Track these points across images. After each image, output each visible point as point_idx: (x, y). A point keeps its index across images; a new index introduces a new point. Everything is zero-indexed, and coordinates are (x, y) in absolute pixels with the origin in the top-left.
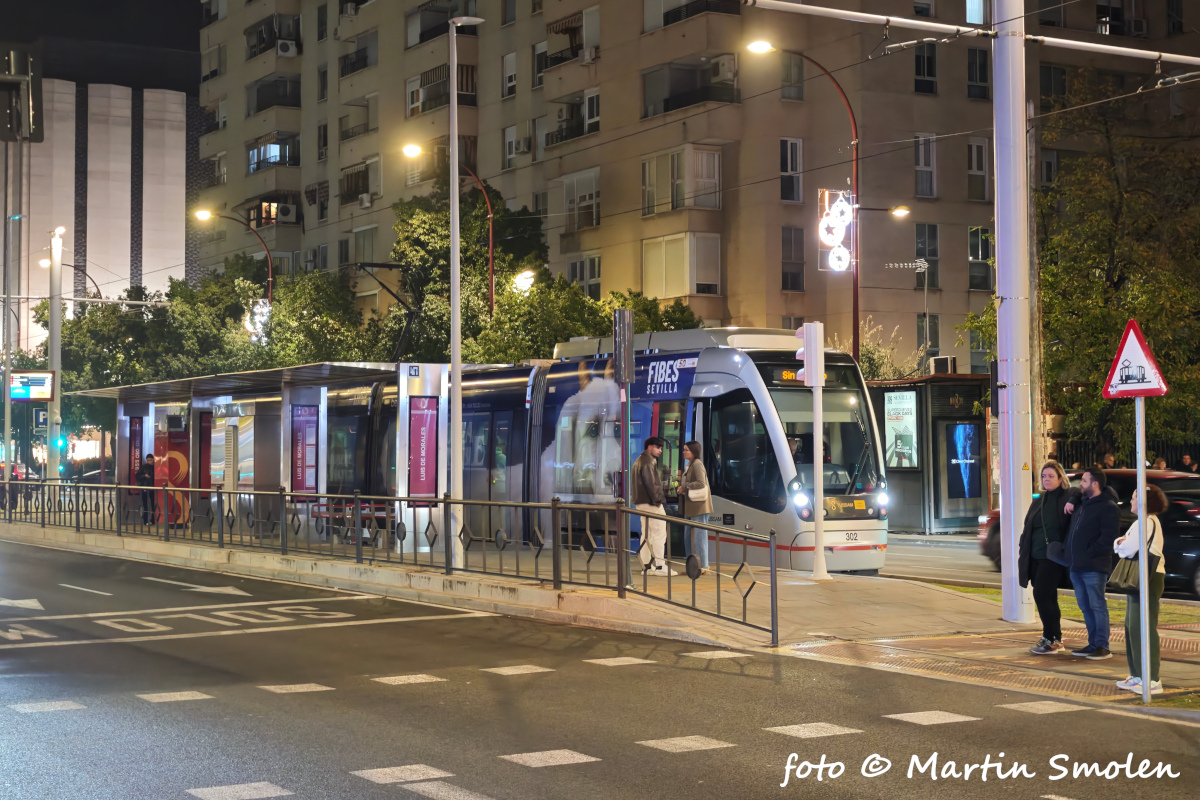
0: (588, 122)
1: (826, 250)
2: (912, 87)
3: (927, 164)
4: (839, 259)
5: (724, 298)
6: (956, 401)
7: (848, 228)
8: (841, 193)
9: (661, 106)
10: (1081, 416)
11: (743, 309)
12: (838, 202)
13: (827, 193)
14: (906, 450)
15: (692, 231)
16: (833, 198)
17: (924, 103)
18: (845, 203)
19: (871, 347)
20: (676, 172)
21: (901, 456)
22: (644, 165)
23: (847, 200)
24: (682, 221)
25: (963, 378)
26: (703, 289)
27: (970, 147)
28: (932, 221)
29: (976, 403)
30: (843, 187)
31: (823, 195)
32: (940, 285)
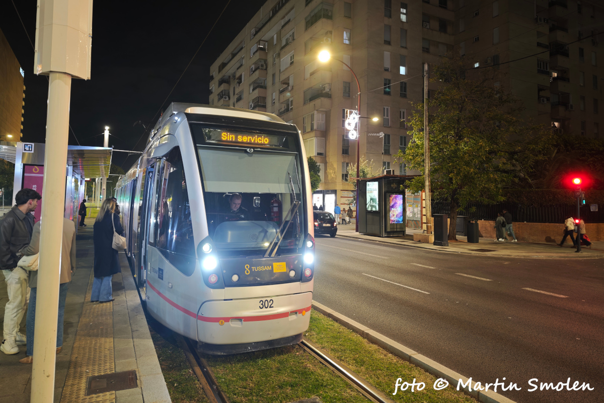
0: (290, 107)
1: (348, 131)
2: (383, 92)
3: (387, 116)
4: (353, 135)
5: (326, 157)
6: (394, 186)
7: (356, 124)
8: (354, 111)
9: (309, 101)
10: (440, 193)
11: (331, 160)
12: (352, 114)
13: (349, 111)
14: (374, 204)
15: (316, 136)
16: (351, 113)
17: (387, 97)
18: (355, 115)
19: (364, 167)
20: (312, 119)
21: (372, 206)
22: (304, 118)
23: (356, 114)
24: (313, 134)
25: (397, 176)
26: (319, 154)
27: (401, 112)
28: (389, 134)
29: (401, 185)
30: (355, 109)
31: (347, 111)
32: (391, 153)
